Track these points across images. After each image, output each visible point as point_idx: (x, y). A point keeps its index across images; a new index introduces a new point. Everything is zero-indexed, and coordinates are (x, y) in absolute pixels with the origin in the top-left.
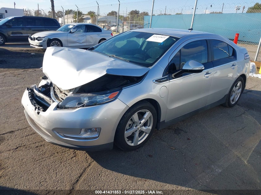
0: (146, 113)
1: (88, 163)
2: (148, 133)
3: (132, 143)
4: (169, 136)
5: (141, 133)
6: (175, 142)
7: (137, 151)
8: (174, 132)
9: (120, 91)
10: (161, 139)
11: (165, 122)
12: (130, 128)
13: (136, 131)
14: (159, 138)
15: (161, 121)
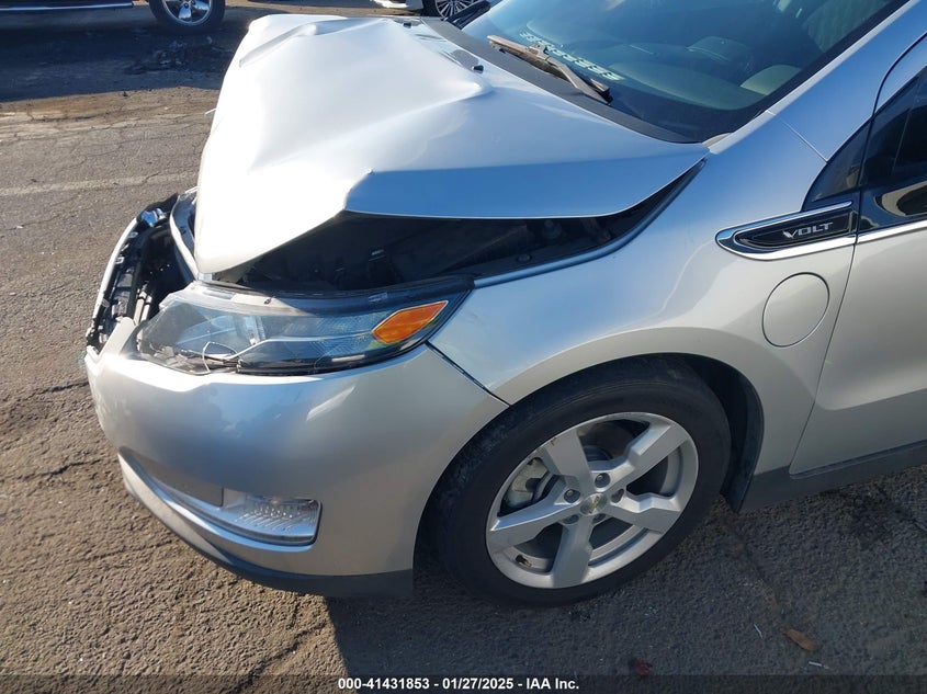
0: (651, 431)
1: (294, 631)
2: (656, 532)
3: (547, 571)
4: (808, 545)
5: (608, 528)
6: (834, 597)
7: (576, 615)
8: (850, 518)
9: (456, 296)
10: (749, 555)
11: (792, 471)
12: (532, 502)
13: (574, 518)
14: (741, 547)
15: (756, 472)
